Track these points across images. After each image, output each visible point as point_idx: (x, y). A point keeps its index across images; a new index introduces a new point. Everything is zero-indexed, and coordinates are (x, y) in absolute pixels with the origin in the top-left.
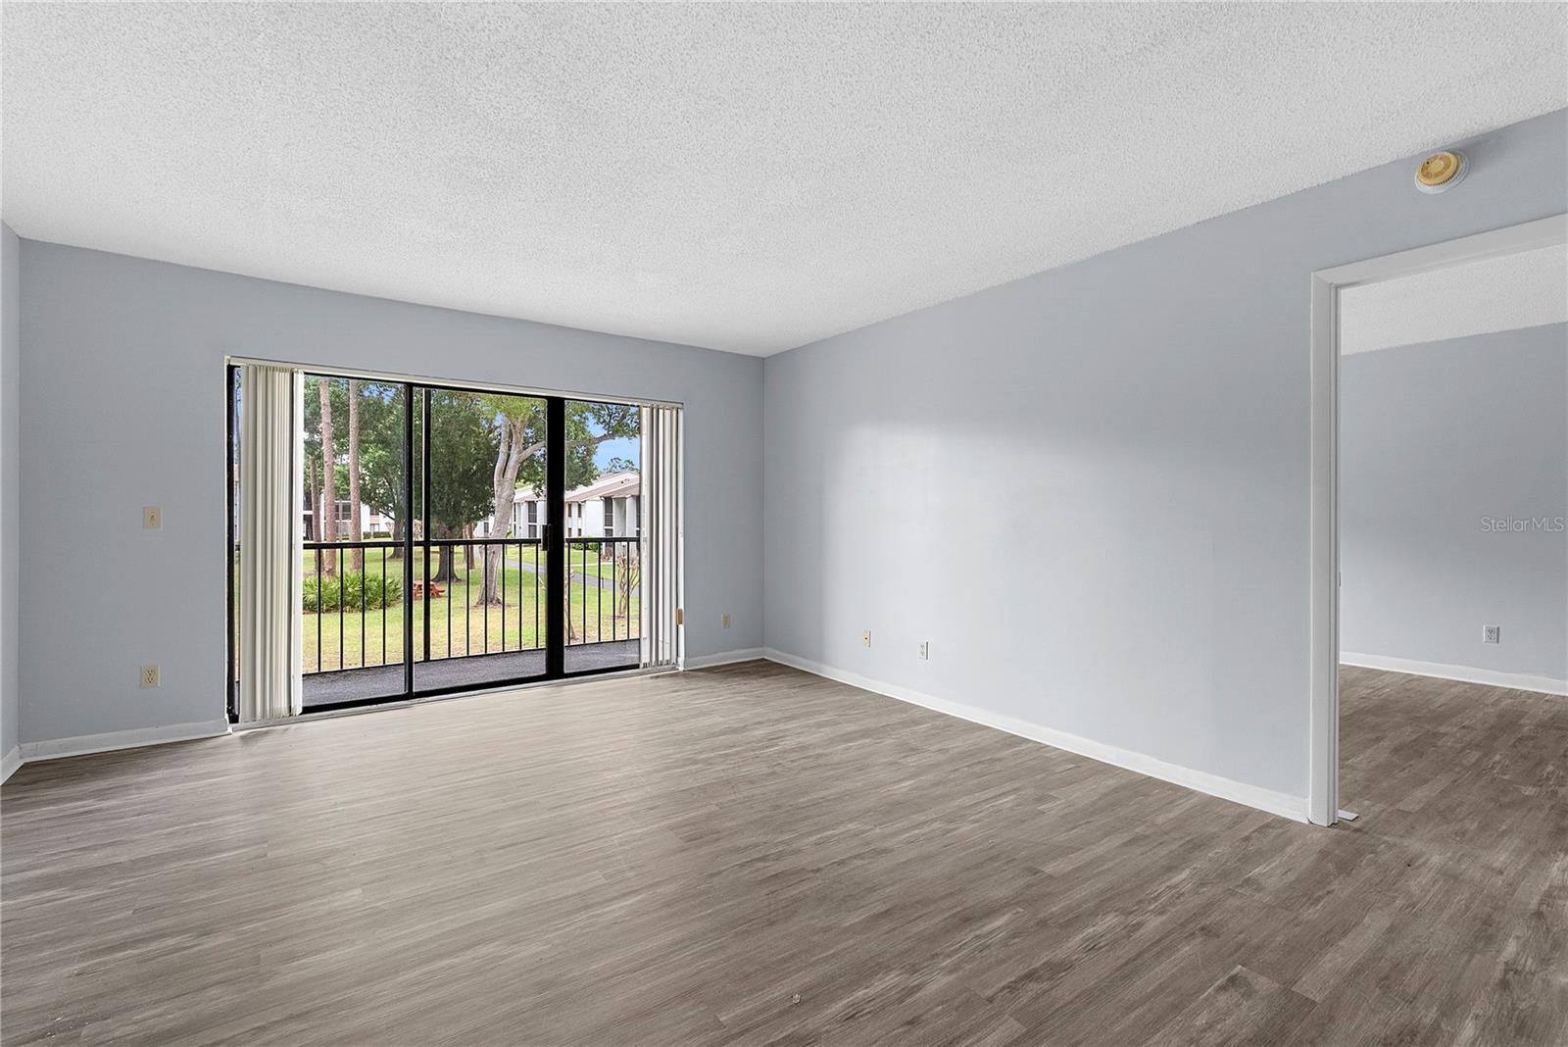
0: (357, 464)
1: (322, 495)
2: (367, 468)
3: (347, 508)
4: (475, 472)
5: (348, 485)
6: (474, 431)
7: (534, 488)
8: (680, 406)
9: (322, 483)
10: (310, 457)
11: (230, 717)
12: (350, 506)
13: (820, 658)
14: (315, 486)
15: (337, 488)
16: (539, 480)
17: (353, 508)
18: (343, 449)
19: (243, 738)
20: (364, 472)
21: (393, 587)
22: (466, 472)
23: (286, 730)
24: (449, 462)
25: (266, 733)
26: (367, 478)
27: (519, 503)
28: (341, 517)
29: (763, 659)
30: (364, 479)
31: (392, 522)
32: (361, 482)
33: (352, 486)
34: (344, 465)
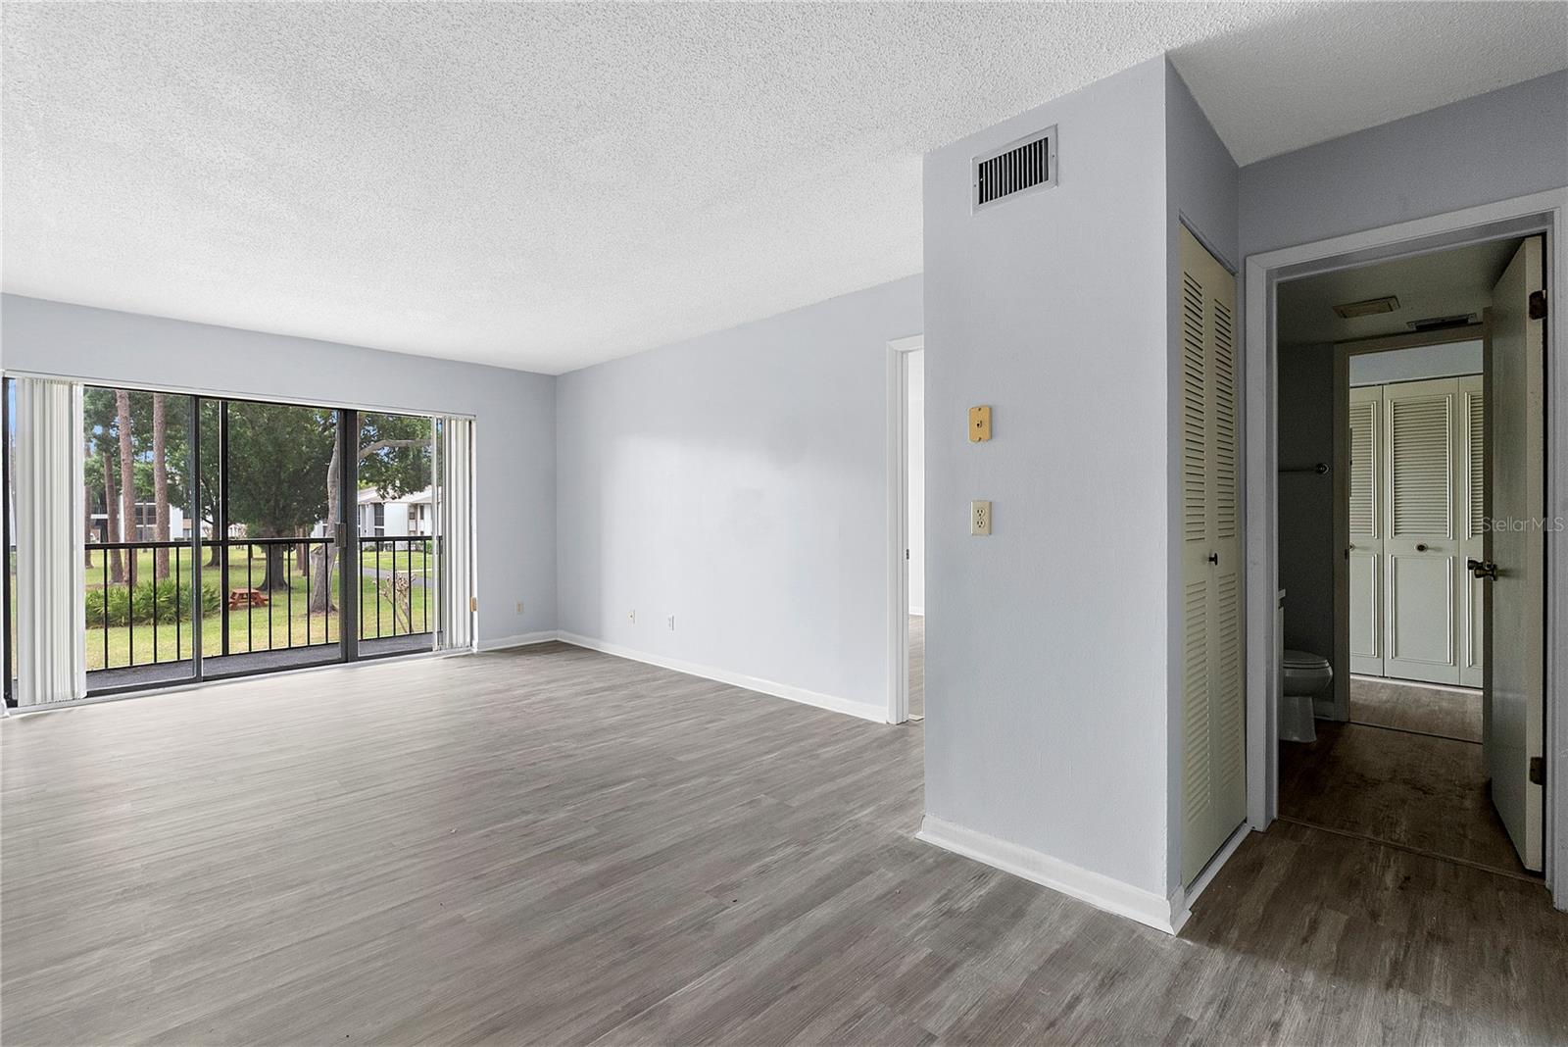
0: (162, 463)
1: (122, 497)
2: (177, 466)
3: (152, 511)
4: (307, 472)
5: (152, 484)
6: (305, 428)
7: (379, 490)
8: (472, 418)
9: (119, 482)
10: (104, 454)
11: (7, 703)
12: (155, 509)
13: (599, 637)
14: (111, 487)
15: (140, 490)
16: (385, 481)
17: (158, 511)
18: (145, 445)
19: (23, 719)
20: (174, 471)
21: (208, 597)
22: (297, 472)
23: (70, 711)
24: (276, 460)
25: (47, 714)
26: (177, 478)
27: (363, 506)
28: (145, 521)
29: (556, 641)
30: (173, 479)
31: (210, 526)
32: (169, 481)
33: (157, 486)
34: (148, 463)
